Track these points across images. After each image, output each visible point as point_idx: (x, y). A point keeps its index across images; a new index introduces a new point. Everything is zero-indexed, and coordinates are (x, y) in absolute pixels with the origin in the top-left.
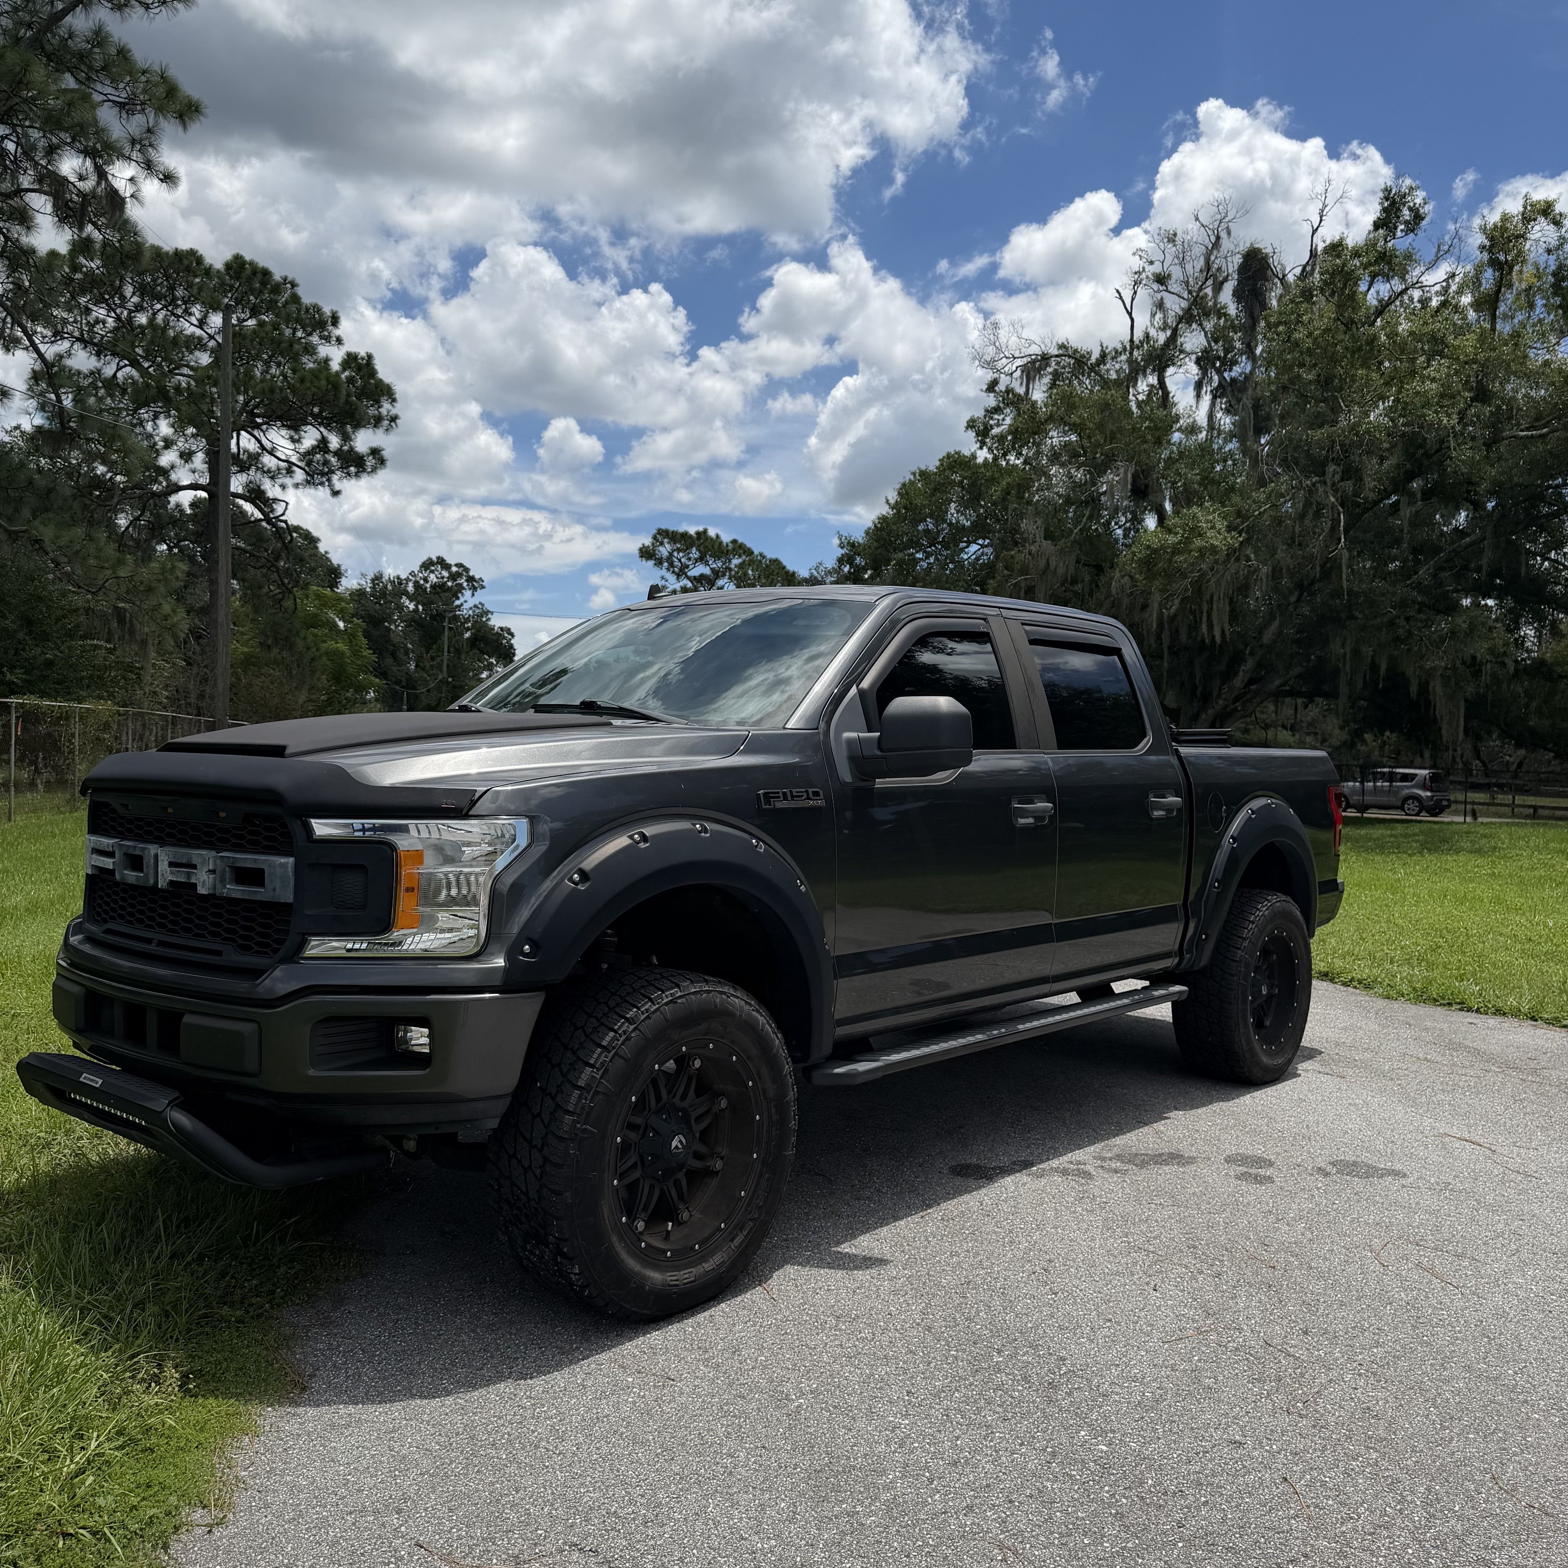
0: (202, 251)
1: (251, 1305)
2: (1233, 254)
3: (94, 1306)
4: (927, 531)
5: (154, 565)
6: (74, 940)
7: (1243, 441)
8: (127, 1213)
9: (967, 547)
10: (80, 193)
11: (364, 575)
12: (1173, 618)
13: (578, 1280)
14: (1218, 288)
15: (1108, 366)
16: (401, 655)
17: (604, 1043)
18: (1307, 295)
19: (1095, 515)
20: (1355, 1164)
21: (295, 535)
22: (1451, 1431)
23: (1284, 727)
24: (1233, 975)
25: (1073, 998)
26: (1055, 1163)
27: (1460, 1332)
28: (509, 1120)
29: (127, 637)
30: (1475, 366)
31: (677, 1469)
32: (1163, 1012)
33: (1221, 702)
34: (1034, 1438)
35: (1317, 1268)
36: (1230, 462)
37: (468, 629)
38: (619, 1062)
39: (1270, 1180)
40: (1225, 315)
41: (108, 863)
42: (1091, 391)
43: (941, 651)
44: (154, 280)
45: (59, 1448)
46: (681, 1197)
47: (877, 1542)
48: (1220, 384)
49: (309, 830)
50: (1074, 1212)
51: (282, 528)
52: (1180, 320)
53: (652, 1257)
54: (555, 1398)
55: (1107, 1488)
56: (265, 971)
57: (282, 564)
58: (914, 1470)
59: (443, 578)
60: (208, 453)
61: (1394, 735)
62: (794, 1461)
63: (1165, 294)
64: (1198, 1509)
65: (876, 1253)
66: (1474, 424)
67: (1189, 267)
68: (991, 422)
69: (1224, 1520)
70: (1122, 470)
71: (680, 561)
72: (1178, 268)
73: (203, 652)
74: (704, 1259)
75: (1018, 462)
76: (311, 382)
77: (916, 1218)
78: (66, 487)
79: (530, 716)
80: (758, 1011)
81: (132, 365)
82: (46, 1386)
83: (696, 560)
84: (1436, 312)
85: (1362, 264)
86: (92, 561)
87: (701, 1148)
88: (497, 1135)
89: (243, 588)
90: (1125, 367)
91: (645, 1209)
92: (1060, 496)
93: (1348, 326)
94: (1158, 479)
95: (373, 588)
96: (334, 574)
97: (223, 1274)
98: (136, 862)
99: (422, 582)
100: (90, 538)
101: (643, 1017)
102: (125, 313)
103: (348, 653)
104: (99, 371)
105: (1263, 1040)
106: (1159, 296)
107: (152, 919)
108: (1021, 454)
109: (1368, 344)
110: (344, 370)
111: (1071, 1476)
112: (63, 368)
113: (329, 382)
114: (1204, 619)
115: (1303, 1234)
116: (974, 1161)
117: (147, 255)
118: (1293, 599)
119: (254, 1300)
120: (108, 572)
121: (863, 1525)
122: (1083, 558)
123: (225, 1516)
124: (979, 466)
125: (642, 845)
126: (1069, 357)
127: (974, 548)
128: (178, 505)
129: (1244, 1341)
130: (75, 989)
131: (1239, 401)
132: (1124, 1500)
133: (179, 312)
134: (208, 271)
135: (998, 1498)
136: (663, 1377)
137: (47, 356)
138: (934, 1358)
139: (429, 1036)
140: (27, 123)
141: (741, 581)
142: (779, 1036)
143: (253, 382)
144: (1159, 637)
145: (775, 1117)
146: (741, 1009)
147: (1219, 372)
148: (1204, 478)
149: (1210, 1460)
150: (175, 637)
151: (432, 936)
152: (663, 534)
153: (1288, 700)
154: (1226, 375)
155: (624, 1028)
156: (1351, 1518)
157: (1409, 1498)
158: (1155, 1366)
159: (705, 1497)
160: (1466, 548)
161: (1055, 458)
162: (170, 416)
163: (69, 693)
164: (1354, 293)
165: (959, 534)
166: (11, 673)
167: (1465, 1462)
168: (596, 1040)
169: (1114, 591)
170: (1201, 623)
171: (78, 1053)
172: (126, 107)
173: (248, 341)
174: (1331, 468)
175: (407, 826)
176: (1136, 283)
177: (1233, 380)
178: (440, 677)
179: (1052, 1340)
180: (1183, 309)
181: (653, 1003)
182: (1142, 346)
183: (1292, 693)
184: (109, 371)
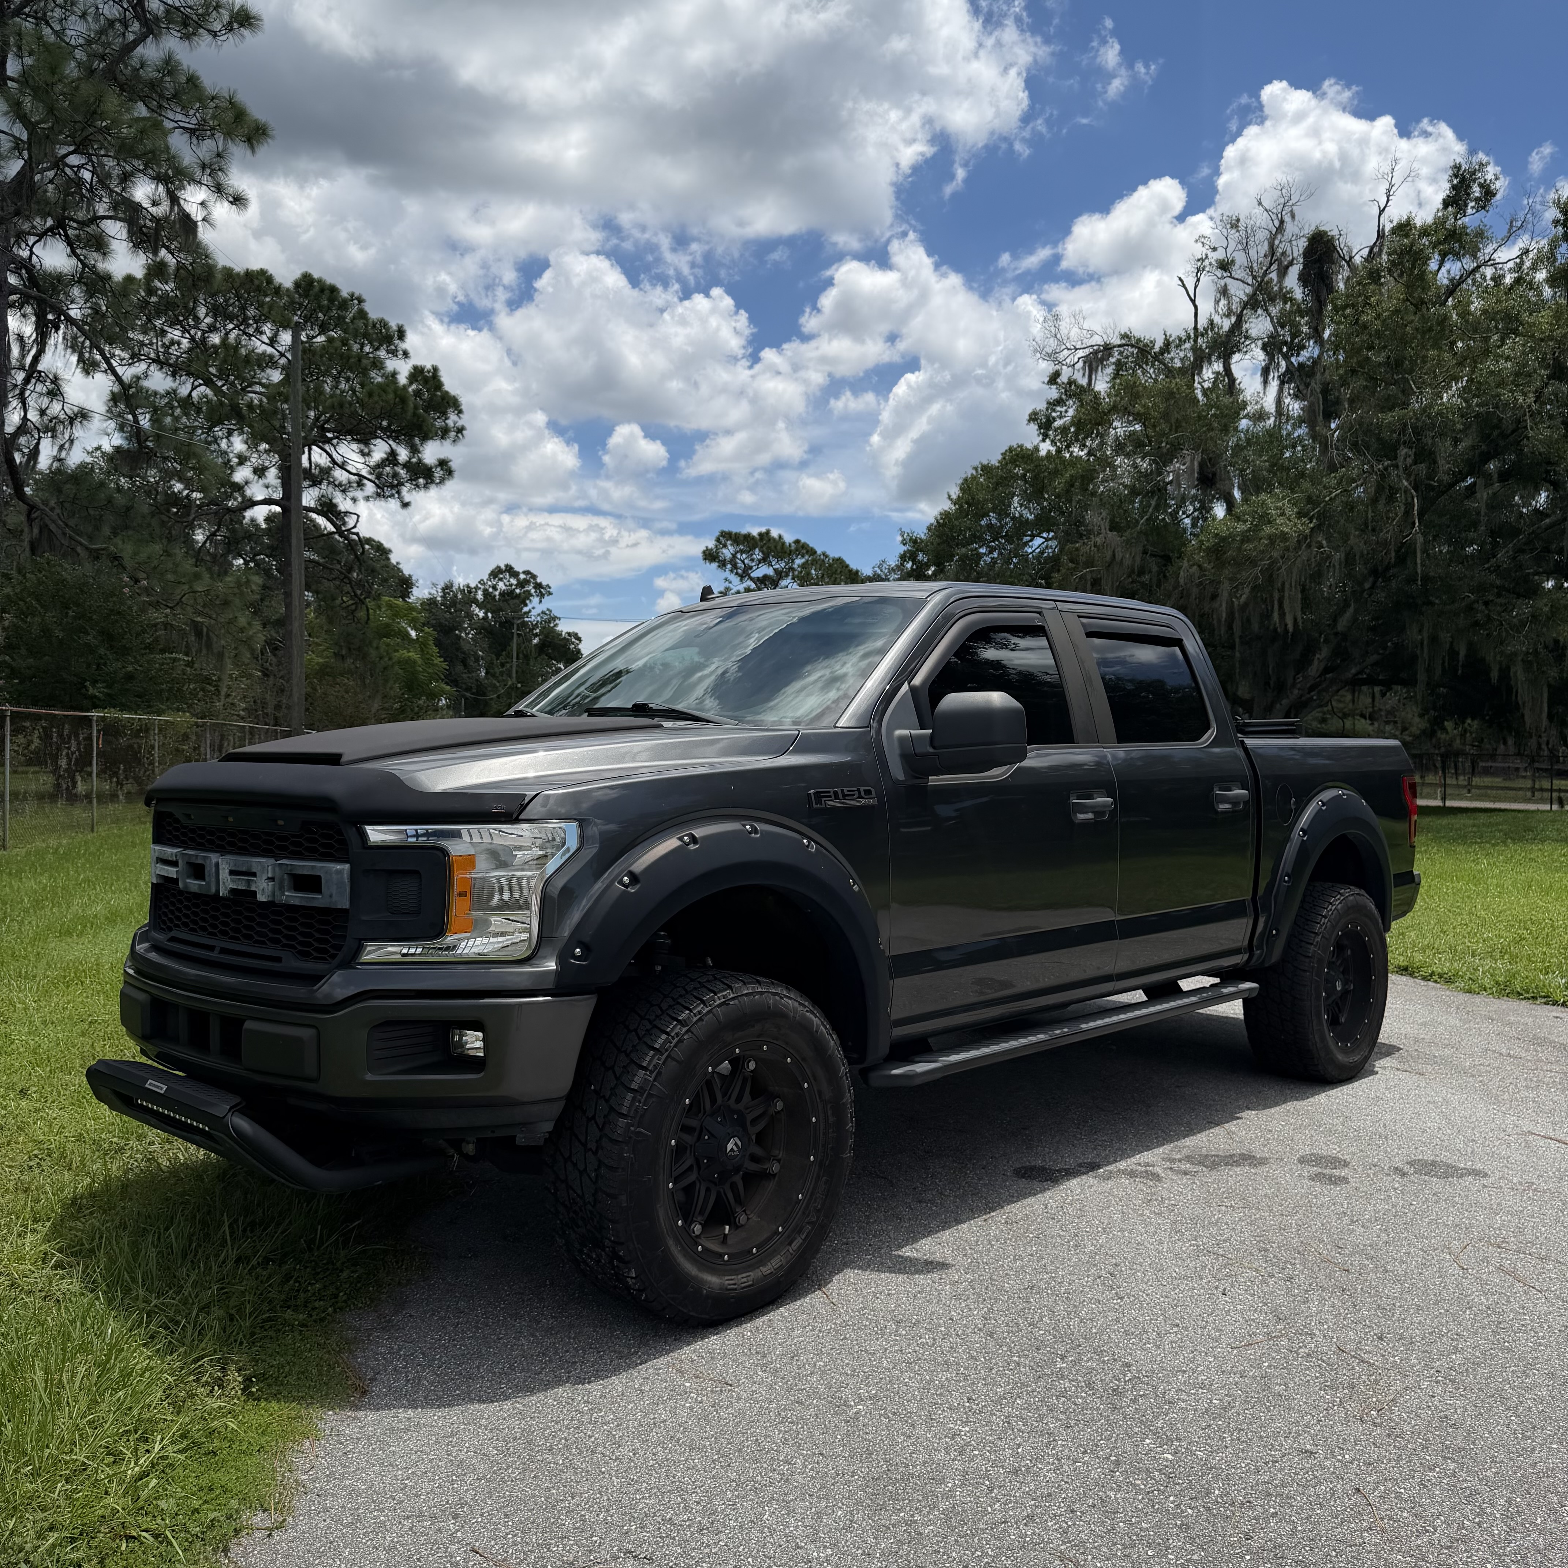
0: (271, 271)
1: (314, 1309)
2: (1298, 237)
3: (161, 1310)
4: (990, 526)
5: (228, 579)
6: (140, 948)
7: (1312, 425)
8: (195, 1217)
9: (1031, 541)
10: (154, 218)
11: (435, 585)
12: (1244, 607)
13: (635, 1284)
14: (1283, 272)
15: (1172, 354)
16: (471, 663)
17: (657, 1046)
18: (1374, 276)
19: (1162, 505)
20: (1433, 1163)
21: (367, 547)
22: (1534, 1441)
23: (1363, 716)
24: (1305, 971)
25: (1139, 996)
26: (1122, 1165)
27: (1543, 1338)
28: (564, 1124)
29: (204, 651)
30: (1551, 343)
31: (734, 1476)
32: (1234, 1009)
33: (1296, 692)
34: (1097, 1446)
35: (1392, 1272)
36: (1299, 448)
37: (536, 635)
38: (672, 1064)
39: (1345, 1180)
40: (1291, 299)
41: (171, 872)
42: (1156, 380)
43: (1004, 646)
44: (226, 301)
45: (124, 1451)
46: (739, 1201)
47: (937, 1552)
48: (1288, 369)
49: (364, 836)
50: (1142, 1215)
51: (354, 540)
52: (1245, 305)
53: (709, 1261)
54: (613, 1403)
55: (1172, 1498)
56: (324, 977)
57: (355, 575)
58: (973, 1479)
59: (511, 585)
60: (280, 469)
61: (1476, 722)
62: (852, 1468)
63: (1229, 281)
64: (1267, 1521)
65: (938, 1257)
66: (1551, 402)
67: (1252, 253)
68: (1054, 414)
69: (1294, 1531)
70: (1188, 459)
71: (743, 562)
72: (1242, 254)
73: (279, 663)
74: (762, 1263)
75: (1082, 453)
76: (379, 396)
77: (979, 1221)
78: (144, 506)
79: (585, 720)
80: (812, 1013)
81: (206, 384)
82: (113, 1389)
83: (760, 561)
84: (1510, 289)
85: (1431, 242)
86: (170, 577)
87: (758, 1151)
88: (554, 1137)
89: (318, 600)
90: (1190, 355)
91: (701, 1213)
92: (1125, 486)
93: (1419, 305)
94: (1225, 467)
95: (444, 597)
96: (405, 584)
97: (287, 1278)
98: (198, 871)
99: (491, 590)
100: (167, 553)
101: (695, 1019)
102: (199, 333)
103: (420, 662)
104: (175, 391)
105: (1339, 1037)
106: (1222, 282)
107: (214, 926)
108: (1084, 445)
109: (1438, 324)
110: (411, 383)
111: (1135, 1486)
112: (140, 389)
113: (396, 396)
114: (1276, 607)
115: (1378, 1236)
116: (1039, 1163)
117: (219, 276)
118: (1367, 585)
119: (317, 1304)
120: (186, 587)
121: (921, 1534)
122: (1150, 548)
123: (284, 1520)
124: (1042, 459)
125: (692, 847)
126: (1132, 346)
127: (1038, 541)
128: (253, 520)
129: (1316, 1346)
130: (142, 997)
131: (1307, 385)
132: (1190, 1511)
133: (251, 331)
134: (278, 290)
135: (1059, 1507)
136: (720, 1382)
137: (124, 378)
138: (996, 1364)
139: (483, 1040)
140: (102, 152)
141: (804, 580)
142: (835, 1037)
143: (322, 397)
144: (1230, 627)
145: (831, 1119)
146: (795, 1010)
147: (1286, 357)
148: (1273, 465)
149: (1280, 1470)
150: (252, 650)
151: (485, 941)
152: (726, 537)
153: (1365, 688)
154: (1293, 359)
155: (677, 1030)
156: (1427, 1531)
157: (1488, 1510)
158: (1223, 1372)
159: (761, 1504)
160: (1546, 529)
161: (1120, 447)
162: (243, 433)
163: (149, 706)
164: (1423, 273)
165: (1022, 528)
166: (94, 686)
167: (1549, 1473)
168: (649, 1042)
169: (1182, 581)
170: (1272, 611)
171: (144, 1060)
172: (196, 133)
173: (318, 358)
174: (1403, 451)
175: (459, 831)
176: (1198, 270)
177: (1301, 365)
178: (510, 683)
179: (1117, 1346)
180: (1247, 295)
181: (705, 1005)
182: (1207, 333)
183: (1371, 681)
184: (184, 391)
